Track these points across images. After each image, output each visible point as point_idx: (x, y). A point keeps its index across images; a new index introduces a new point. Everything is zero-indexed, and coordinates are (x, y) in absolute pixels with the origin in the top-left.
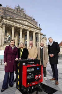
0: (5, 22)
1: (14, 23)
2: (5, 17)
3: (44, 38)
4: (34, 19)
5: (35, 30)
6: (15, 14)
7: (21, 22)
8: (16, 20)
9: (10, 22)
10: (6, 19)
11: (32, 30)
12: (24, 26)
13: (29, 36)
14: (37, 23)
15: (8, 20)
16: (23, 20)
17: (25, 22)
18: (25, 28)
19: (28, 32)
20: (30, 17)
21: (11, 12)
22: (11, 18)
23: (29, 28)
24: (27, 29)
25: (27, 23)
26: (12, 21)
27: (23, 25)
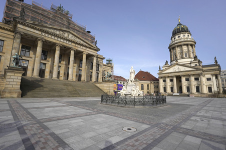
0: (21, 30)
1: (43, 34)
2: (21, 21)
3: (109, 65)
4: (89, 32)
5: (87, 49)
6: (49, 18)
7: (58, 32)
8: (48, 29)
9: (32, 30)
10: (24, 25)
11: (80, 49)
12: (65, 41)
13: (73, 59)
14: (94, 39)
15: (27, 26)
16: (63, 31)
17: (66, 35)
18: (65, 44)
19: (72, 53)
20: (81, 28)
21: (42, 15)
22: (37, 23)
23: (74, 44)
24: (71, 46)
25: (71, 37)
26: (38, 30)
27: (61, 38)
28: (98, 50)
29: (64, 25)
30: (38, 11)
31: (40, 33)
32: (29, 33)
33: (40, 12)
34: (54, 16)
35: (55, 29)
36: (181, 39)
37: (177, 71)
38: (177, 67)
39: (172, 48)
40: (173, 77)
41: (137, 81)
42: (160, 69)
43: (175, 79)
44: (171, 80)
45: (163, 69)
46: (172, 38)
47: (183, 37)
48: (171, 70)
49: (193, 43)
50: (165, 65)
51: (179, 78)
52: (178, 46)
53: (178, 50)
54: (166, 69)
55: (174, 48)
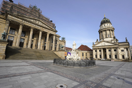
0: (10, 18)
1: (23, 21)
2: (10, 13)
3: (63, 41)
4: (52, 21)
5: (50, 31)
6: (28, 12)
7: (32, 21)
8: (26, 19)
9: (17, 19)
10: (12, 15)
11: (46, 30)
12: (37, 26)
13: (41, 36)
14: (54, 25)
15: (14, 16)
16: (35, 20)
17: (37, 22)
18: (37, 28)
19: (41, 33)
20: (47, 19)
23: (42, 28)
24: (40, 29)
25: (40, 23)
26: (20, 19)
27: (35, 24)
28: (56, 32)
29: (37, 16)
30: (22, 8)
31: (21, 20)
32: (15, 20)
33: (23, 8)
34: (31, 11)
35: (31, 18)
36: (106, 27)
37: (103, 45)
38: (103, 43)
39: (100, 32)
40: (101, 49)
41: (79, 51)
42: (93, 44)
43: (102, 50)
44: (100, 51)
45: (95, 44)
46: (100, 26)
47: (107, 25)
48: (100, 45)
49: (113, 29)
50: (97, 41)
51: (105, 50)
52: (104, 31)
53: (104, 33)
54: (97, 44)
55: (101, 32)
